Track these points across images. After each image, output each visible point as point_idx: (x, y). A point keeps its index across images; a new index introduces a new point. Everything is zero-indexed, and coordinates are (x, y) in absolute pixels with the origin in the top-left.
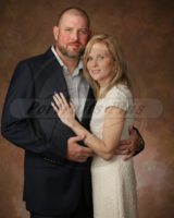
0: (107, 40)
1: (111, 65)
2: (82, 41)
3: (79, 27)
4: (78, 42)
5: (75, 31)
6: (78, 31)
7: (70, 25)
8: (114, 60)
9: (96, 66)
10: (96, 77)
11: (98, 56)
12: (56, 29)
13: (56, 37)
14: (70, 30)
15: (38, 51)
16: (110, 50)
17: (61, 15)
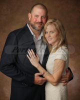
3: (42, 15)
4: (41, 22)
5: (40, 17)
7: (37, 14)
8: (59, 33)
9: (50, 36)
10: (50, 42)
11: (51, 31)
12: (30, 15)
13: (30, 19)
14: (37, 16)
16: (57, 29)
17: (32, 8)
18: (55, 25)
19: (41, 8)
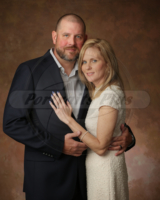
0: (99, 44)
1: (103, 67)
2: (79, 46)
3: (76, 32)
4: (75, 46)
5: (72, 37)
6: (75, 37)
7: (68, 31)
8: (106, 62)
9: (90, 69)
10: (90, 79)
11: (92, 60)
12: (54, 34)
13: (54, 42)
14: (67, 35)
15: (37, 53)
16: (102, 54)
17: (59, 21)
18: (99, 48)
19: (73, 21)
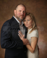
0: (30, 15)
1: (32, 22)
2: (24, 15)
4: (23, 15)
5: (22, 12)
9: (27, 23)
14: (20, 11)
16: (31, 18)
